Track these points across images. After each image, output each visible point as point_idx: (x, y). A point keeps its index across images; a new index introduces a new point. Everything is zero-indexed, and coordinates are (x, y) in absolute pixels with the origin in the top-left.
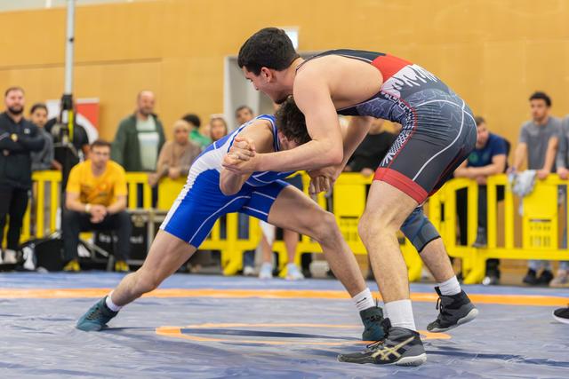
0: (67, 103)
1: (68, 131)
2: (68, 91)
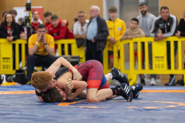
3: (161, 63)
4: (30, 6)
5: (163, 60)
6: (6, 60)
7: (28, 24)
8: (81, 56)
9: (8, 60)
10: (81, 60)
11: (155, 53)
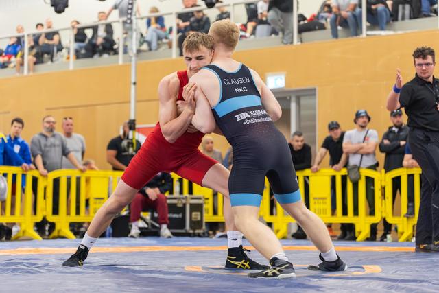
0: (132, 125)
1: (132, 144)
2: (132, 117)
3: (322, 206)
4: (134, 124)
5: (326, 203)
6: (98, 201)
7: (131, 150)
8: (207, 197)
9: (102, 201)
10: (207, 201)
11: (313, 193)
